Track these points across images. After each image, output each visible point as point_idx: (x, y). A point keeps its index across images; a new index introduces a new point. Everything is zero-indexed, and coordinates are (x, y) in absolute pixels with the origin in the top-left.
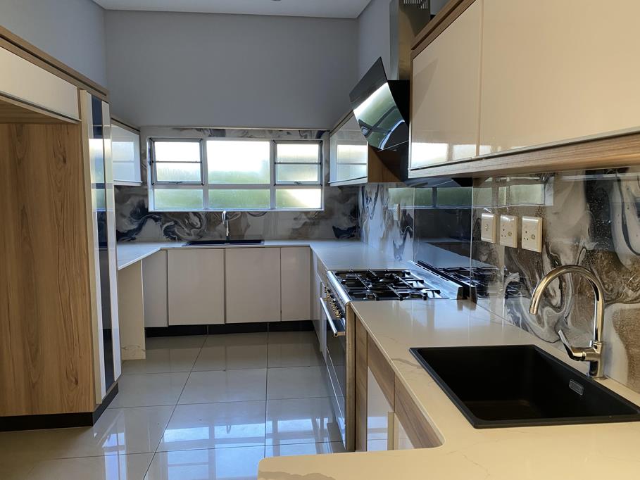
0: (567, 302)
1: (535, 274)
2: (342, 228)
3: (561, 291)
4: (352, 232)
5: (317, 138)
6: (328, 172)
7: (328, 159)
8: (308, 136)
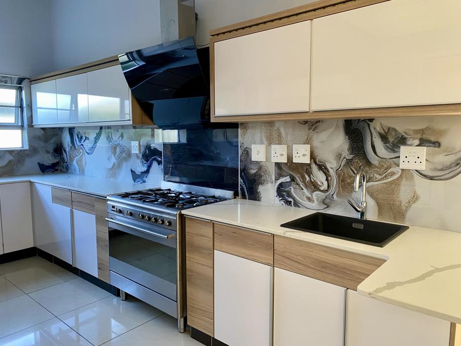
0: (333, 187)
1: (304, 176)
2: (46, 164)
3: (328, 182)
4: (56, 167)
5: (17, 84)
6: (30, 115)
7: (29, 103)
8: (9, 80)
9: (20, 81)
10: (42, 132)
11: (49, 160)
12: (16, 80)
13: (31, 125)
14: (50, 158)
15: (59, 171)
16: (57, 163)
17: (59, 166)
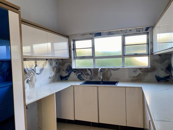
2: (161, 77)
4: (167, 79)
5: (145, 31)
6: (152, 48)
7: (152, 41)
8: (141, 30)
9: (147, 29)
10: (159, 57)
11: (162, 74)
12: (145, 29)
13: (152, 54)
14: (164, 73)
15: (169, 82)
16: (168, 77)
17: (169, 79)
